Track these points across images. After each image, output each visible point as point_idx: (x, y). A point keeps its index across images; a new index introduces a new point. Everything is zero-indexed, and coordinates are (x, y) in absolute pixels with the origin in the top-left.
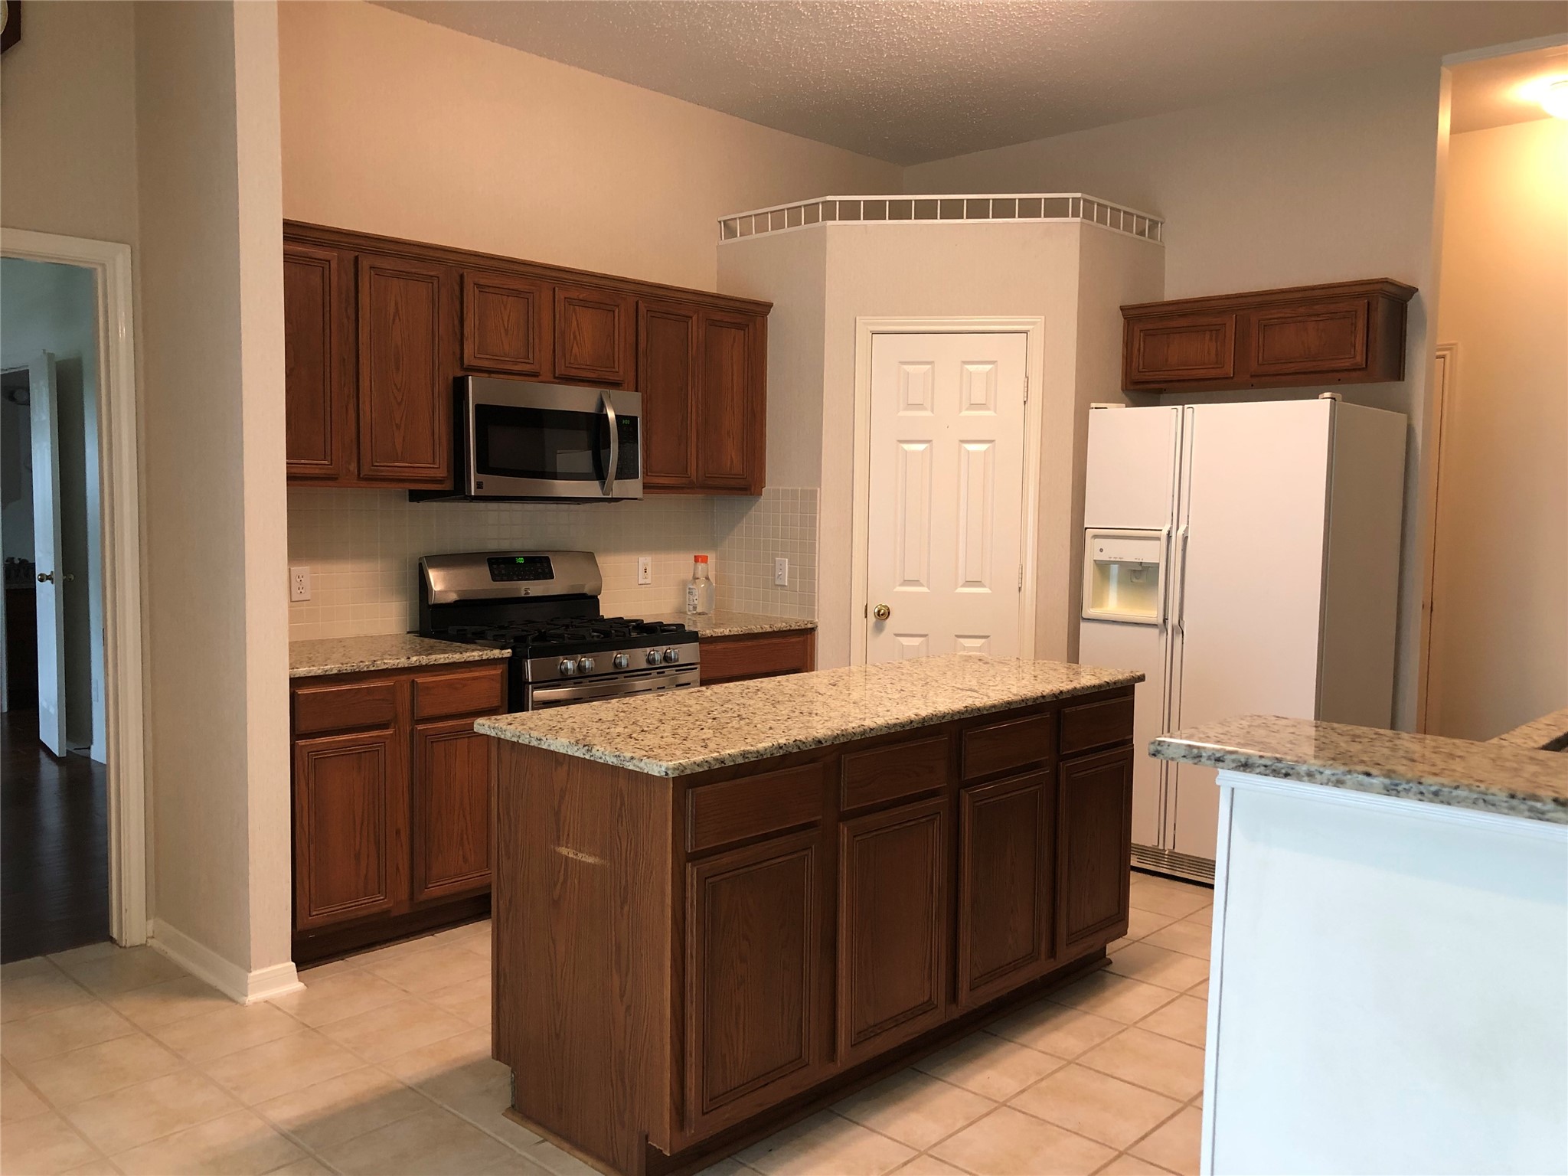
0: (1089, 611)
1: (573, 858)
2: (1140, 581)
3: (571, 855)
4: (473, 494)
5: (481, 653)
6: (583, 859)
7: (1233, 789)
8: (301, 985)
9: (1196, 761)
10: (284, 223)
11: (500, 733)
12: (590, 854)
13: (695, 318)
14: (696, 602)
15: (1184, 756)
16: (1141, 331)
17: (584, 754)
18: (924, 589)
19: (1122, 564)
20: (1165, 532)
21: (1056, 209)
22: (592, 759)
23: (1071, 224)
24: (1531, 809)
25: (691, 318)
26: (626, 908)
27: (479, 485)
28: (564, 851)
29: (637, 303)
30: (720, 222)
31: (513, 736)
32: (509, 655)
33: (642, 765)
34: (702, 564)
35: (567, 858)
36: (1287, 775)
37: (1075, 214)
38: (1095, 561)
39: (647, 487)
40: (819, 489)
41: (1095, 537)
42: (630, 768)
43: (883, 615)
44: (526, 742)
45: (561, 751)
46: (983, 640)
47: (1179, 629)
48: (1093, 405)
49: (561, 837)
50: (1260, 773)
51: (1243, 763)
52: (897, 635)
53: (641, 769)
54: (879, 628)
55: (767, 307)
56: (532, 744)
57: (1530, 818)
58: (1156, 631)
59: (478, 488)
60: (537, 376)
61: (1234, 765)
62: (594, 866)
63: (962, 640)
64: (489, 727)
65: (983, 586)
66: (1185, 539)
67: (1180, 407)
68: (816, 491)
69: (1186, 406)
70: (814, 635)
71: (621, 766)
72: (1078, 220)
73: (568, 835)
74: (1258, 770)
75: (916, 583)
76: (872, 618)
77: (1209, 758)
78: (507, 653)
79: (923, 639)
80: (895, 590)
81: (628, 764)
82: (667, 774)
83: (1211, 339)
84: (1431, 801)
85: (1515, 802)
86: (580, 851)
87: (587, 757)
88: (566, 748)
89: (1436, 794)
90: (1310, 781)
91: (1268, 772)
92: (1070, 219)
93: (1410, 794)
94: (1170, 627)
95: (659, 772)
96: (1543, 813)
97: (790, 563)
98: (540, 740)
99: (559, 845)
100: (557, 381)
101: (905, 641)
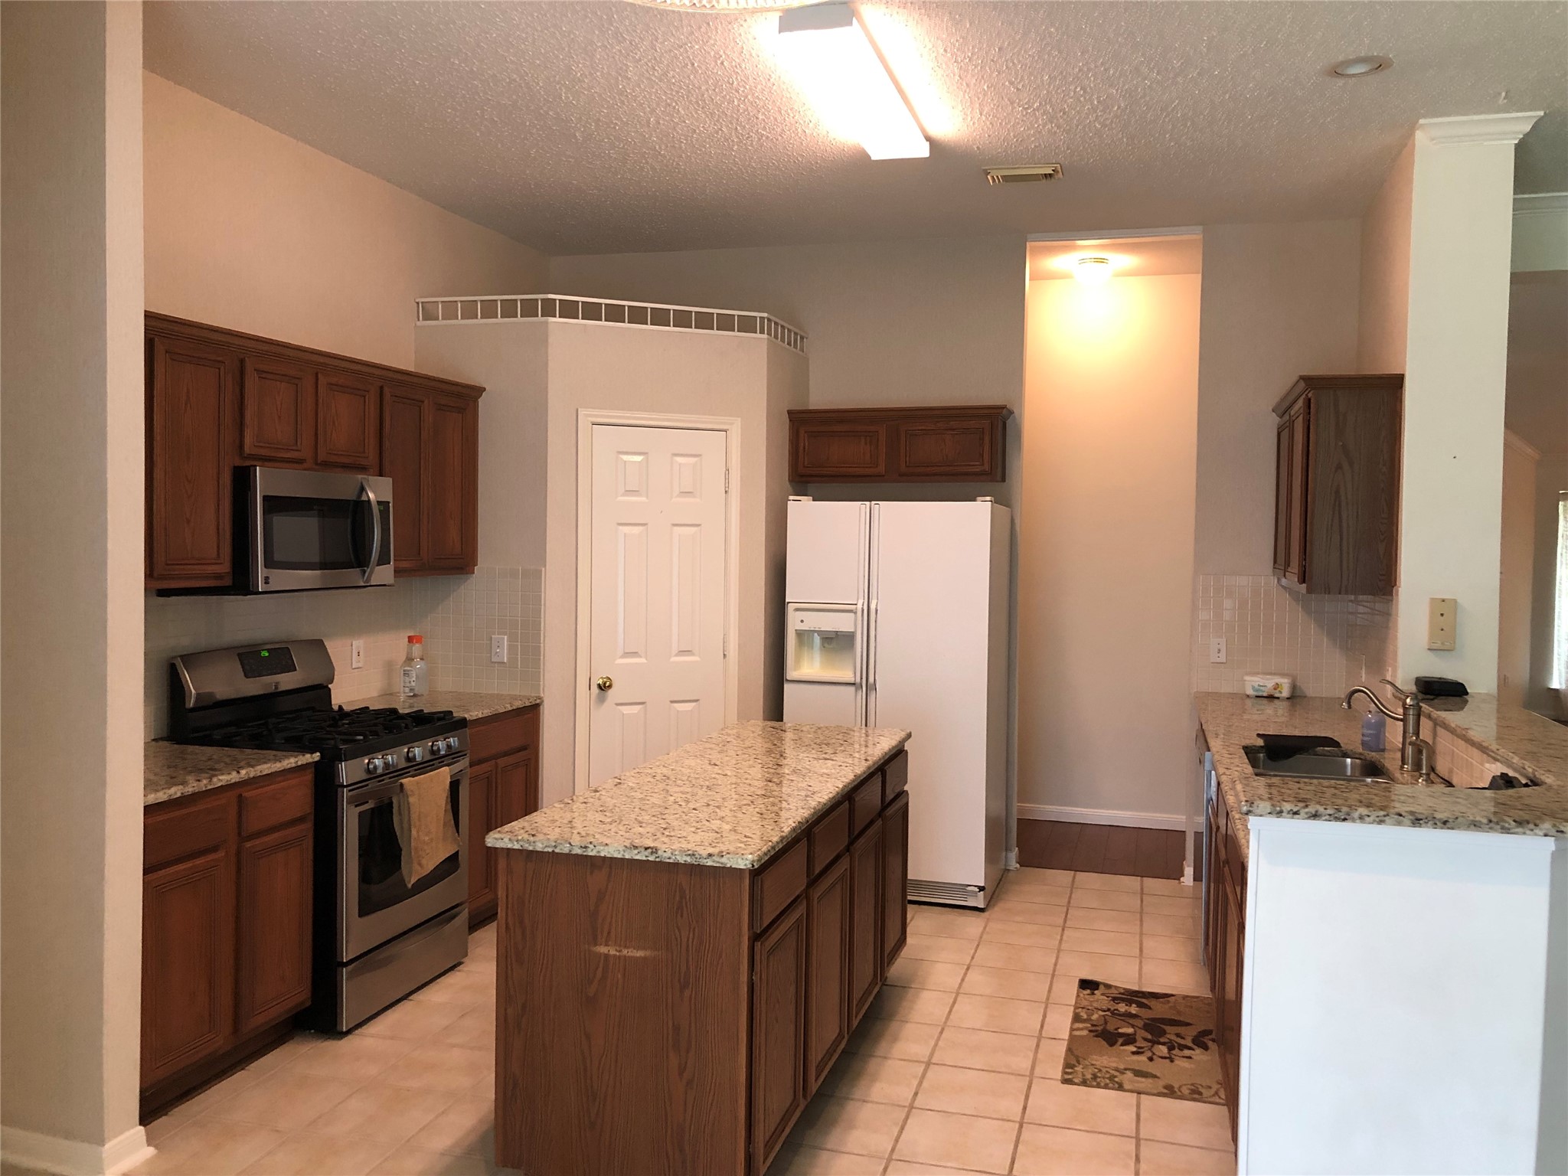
0: (791, 673)
1: (615, 956)
2: (831, 647)
3: (613, 952)
4: (260, 590)
5: (297, 759)
6: (630, 954)
7: (1259, 830)
8: (151, 1151)
9: (1279, 815)
10: (145, 315)
11: (527, 845)
12: (638, 948)
13: (426, 402)
14: (413, 684)
15: (1269, 813)
16: (805, 432)
17: (646, 857)
18: (643, 660)
19: (819, 632)
20: (860, 606)
21: (747, 326)
22: (657, 860)
23: (759, 341)
24: (1503, 828)
25: (423, 402)
26: (687, 993)
27: (267, 581)
28: (603, 950)
29: (381, 388)
30: (418, 303)
31: (546, 846)
32: (317, 759)
33: (724, 860)
34: (417, 645)
35: (607, 956)
36: (1345, 820)
37: (762, 332)
38: (796, 630)
39: (397, 572)
40: (543, 569)
41: (797, 610)
42: (708, 864)
43: (604, 687)
44: (566, 850)
45: (615, 856)
46: (694, 704)
47: (871, 688)
48: (791, 498)
49: (599, 937)
50: (1326, 820)
51: (1314, 813)
52: (617, 704)
53: (722, 863)
54: (601, 700)
55: (480, 391)
56: (574, 852)
57: (1502, 833)
58: (852, 689)
59: (266, 583)
60: (302, 463)
61: (1306, 816)
62: (645, 959)
63: (676, 705)
64: (510, 840)
65: (693, 655)
66: (877, 611)
67: (868, 503)
68: (541, 571)
69: (873, 502)
70: (539, 710)
71: (697, 863)
72: (765, 336)
73: (609, 933)
74: (1324, 818)
75: (635, 654)
76: (595, 690)
77: (1289, 813)
78: (317, 756)
79: (641, 706)
80: (617, 662)
81: (706, 861)
82: (753, 866)
83: (866, 444)
84: (1442, 828)
85: (1491, 825)
86: (625, 947)
87: (651, 858)
88: (622, 852)
89: (1445, 823)
90: (1361, 822)
91: (1332, 818)
92: (758, 335)
93: (1429, 825)
94: (866, 686)
95: (745, 865)
96: (1509, 829)
97: (509, 640)
98: (586, 847)
99: (596, 945)
100: (317, 467)
101: (626, 710)
